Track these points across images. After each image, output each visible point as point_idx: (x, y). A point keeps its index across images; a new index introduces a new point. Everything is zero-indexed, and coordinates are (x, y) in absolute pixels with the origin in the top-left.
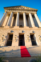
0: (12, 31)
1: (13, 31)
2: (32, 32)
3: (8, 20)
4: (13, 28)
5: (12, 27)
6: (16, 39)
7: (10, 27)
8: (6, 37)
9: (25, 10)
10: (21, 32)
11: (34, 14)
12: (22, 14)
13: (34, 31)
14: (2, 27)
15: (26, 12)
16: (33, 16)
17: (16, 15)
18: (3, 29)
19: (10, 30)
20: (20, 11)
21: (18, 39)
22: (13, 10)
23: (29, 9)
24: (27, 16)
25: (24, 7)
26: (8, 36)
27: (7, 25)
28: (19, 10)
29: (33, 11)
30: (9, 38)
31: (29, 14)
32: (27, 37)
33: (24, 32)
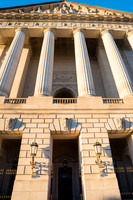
1: (22, 123)
2: (118, 126)
4: (23, 106)
5: (16, 102)
6: (33, 164)
7: (7, 101)
9: (82, 19)
11: (125, 37)
13: (130, 118)
15: (88, 26)
19: (9, 117)
21: (47, 161)
24: (94, 46)
25: (76, 7)
28: (55, 18)
29: (118, 20)
31: (100, 36)
32: (93, 153)
33: (78, 123)
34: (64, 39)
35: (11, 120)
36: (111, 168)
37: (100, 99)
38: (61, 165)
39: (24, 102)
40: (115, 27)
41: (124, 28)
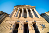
0: (18, 21)
3: (16, 13)
4: (19, 19)
6: (21, 28)
7: (17, 18)
8: (13, 26)
10: (26, 22)
12: (25, 9)
13: (36, 20)
14: (11, 18)
15: (28, 8)
16: (33, 10)
18: (12, 20)
20: (24, 8)
22: (20, 7)
23: (30, 6)
24: (29, 11)
25: (26, 5)
26: (15, 25)
27: (15, 17)
30: (15, 27)
31: (30, 9)
34: (25, 10)
36: (33, 29)
38: (25, 28)
40: (32, 8)
41: (33, 8)
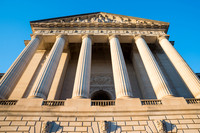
1: (59, 127)
2: (159, 129)
5: (54, 104)
7: (45, 103)
15: (122, 32)
17: (80, 44)
19: (46, 120)
22: (68, 27)
23: (133, 21)
28: (92, 26)
29: (148, 27)
33: (117, 127)
35: (48, 123)
37: (138, 100)
39: (62, 104)
41: (155, 34)
